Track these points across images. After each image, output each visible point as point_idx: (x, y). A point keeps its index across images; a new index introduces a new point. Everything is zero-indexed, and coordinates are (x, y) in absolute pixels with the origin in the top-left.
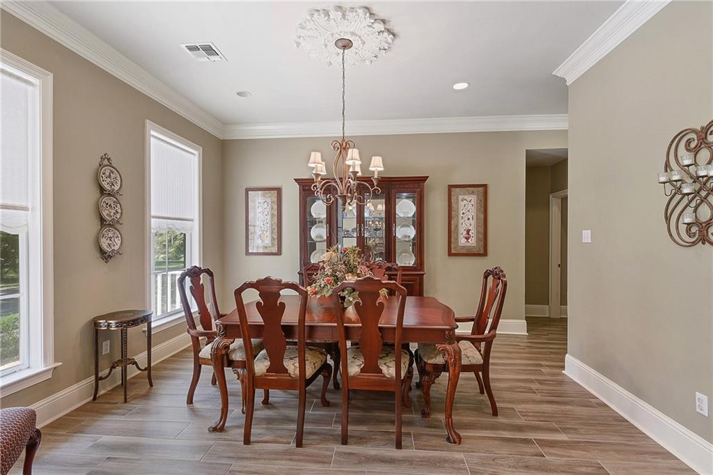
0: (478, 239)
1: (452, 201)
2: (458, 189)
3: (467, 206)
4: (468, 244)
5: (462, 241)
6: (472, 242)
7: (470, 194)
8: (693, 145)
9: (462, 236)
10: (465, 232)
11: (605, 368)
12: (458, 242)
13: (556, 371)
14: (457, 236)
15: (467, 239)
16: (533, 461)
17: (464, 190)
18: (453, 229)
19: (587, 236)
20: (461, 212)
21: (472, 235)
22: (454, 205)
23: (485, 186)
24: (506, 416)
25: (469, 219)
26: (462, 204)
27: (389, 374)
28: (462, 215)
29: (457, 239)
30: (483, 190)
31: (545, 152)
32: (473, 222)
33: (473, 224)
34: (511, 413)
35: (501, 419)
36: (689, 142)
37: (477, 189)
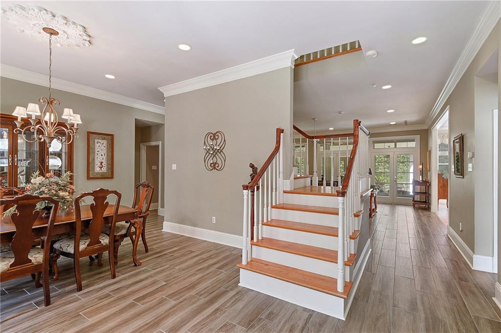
0: (108, 168)
1: (90, 142)
2: (94, 135)
3: (100, 148)
4: (101, 171)
5: (97, 169)
6: (104, 170)
7: (102, 139)
8: (212, 138)
9: (97, 166)
10: (99, 164)
11: (182, 221)
12: (94, 170)
13: (159, 231)
14: (94, 166)
15: (101, 168)
16: (171, 258)
17: (98, 136)
18: (90, 161)
19: (174, 167)
20: (97, 150)
21: (104, 165)
22: (91, 145)
23: (112, 136)
24: (152, 251)
25: (102, 155)
26: (97, 145)
27: (104, 243)
28: (97, 152)
29: (94, 168)
30: (110, 138)
31: (145, 122)
32: (105, 157)
33: (104, 158)
34: (152, 250)
35: (150, 253)
36: (211, 136)
37: (107, 137)
